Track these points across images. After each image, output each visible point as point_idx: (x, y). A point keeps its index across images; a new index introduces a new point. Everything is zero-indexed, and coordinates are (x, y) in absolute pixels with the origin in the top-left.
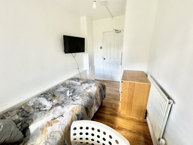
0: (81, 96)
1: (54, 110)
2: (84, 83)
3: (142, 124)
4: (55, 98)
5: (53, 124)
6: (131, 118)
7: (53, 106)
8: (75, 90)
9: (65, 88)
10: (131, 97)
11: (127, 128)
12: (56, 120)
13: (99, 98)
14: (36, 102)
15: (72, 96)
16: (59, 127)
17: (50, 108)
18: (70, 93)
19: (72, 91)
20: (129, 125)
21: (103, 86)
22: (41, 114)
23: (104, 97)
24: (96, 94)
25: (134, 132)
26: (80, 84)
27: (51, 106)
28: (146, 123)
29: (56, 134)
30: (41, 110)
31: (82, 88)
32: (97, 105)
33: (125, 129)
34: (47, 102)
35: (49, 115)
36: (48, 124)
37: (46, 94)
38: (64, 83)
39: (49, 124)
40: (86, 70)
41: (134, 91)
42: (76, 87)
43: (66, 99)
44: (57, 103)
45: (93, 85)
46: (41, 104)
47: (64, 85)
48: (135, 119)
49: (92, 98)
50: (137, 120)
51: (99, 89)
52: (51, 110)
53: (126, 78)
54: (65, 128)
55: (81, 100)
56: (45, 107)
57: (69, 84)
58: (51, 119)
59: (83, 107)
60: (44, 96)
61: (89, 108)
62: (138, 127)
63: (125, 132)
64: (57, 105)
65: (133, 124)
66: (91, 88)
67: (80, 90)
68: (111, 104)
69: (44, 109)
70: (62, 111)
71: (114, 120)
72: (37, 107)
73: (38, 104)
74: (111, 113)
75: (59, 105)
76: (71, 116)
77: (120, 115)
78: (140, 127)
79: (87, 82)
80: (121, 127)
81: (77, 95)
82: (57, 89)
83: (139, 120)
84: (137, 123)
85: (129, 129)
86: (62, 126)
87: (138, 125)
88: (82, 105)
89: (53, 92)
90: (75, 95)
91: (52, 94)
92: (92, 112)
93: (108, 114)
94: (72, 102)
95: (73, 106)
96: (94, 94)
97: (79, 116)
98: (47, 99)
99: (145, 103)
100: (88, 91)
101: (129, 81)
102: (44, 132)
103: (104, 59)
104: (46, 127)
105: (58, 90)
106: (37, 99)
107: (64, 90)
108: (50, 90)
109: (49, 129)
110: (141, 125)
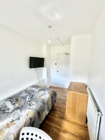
0: (36, 101)
1: (14, 113)
2: (41, 90)
3: (84, 128)
4: (17, 102)
5: (11, 126)
6: (74, 122)
7: (15, 109)
8: (33, 96)
9: (26, 94)
10: (75, 104)
11: (71, 132)
12: (14, 122)
13: (50, 103)
14: (3, 105)
15: (30, 101)
16: (14, 129)
17: (12, 111)
18: (29, 99)
19: (31, 96)
20: (73, 129)
21: (54, 93)
22: (4, 116)
23: (54, 102)
24: (48, 100)
25: (76, 136)
26: (38, 91)
27: (13, 109)
28: (87, 127)
29: (11, 136)
30: (5, 112)
31: (38, 94)
32: (48, 109)
33: (70, 132)
34: (11, 105)
35: (9, 117)
36: (6, 126)
37: (12, 98)
38: (26, 90)
39: (8, 126)
40: (44, 79)
41: (76, 99)
42: (35, 93)
43: (25, 103)
44: (18, 106)
45: (47, 92)
46: (7, 107)
47: (26, 91)
48: (78, 123)
49: (44, 104)
50: (80, 124)
51: (51, 96)
52: (12, 113)
53: (71, 88)
54: (18, 130)
55: (35, 105)
56: (8, 110)
57: (30, 91)
58: (10, 121)
59: (36, 112)
60: (10, 100)
61: (41, 112)
62: (80, 131)
63: (69, 135)
64: (18, 108)
65: (76, 128)
66: (45, 95)
67: (37, 96)
68: (60, 108)
69: (8, 111)
70: (20, 114)
71: (61, 123)
72: (3, 109)
73: (4, 107)
74: (60, 116)
75: (19, 109)
76: (25, 120)
77: (66, 118)
78: (81, 131)
79: (43, 89)
80: (66, 130)
81: (33, 101)
82: (20, 94)
83: (81, 124)
84: (80, 127)
85: (72, 132)
86: (17, 128)
87: (80, 129)
88: (35, 110)
89: (17, 97)
90: (32, 100)
91: (16, 98)
92: (43, 116)
93: (57, 117)
94: (29, 106)
95: (29, 110)
96: (46, 100)
97: (32, 120)
98: (12, 103)
99: (85, 110)
100: (43, 97)
101: (73, 91)
102: (2, 134)
103: (58, 72)
104: (5, 129)
105: (21, 96)
106: (4, 102)
107: (26, 95)
108: (15, 95)
109: (7, 131)
110: (82, 129)
